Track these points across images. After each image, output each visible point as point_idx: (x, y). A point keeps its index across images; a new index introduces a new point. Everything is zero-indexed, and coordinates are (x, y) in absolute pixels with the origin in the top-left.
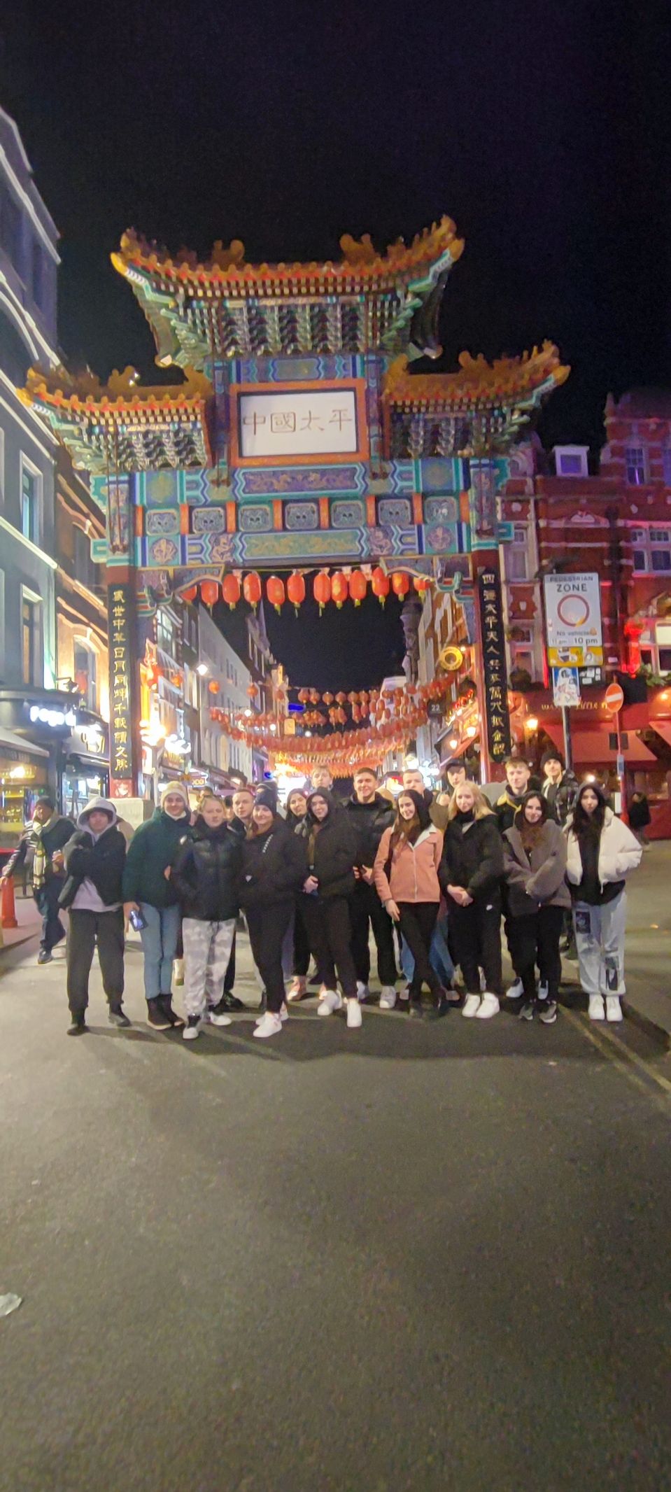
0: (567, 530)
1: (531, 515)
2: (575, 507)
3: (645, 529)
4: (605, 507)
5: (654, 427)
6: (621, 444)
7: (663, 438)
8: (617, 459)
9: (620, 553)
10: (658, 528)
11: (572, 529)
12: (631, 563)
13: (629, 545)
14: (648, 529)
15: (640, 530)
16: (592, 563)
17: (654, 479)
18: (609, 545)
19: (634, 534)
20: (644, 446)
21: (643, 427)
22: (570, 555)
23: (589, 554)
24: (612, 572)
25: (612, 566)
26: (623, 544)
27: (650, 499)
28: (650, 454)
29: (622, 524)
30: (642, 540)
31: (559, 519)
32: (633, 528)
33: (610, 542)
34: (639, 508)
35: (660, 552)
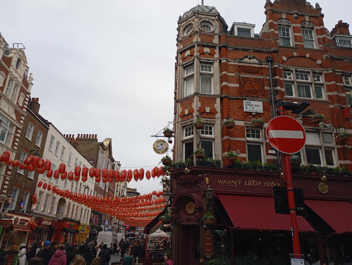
0: (240, 66)
1: (217, 56)
2: (246, 53)
3: (292, 71)
4: (266, 55)
5: (296, 15)
6: (275, 23)
7: (301, 22)
8: (272, 30)
9: (276, 83)
10: (301, 72)
11: (243, 66)
12: (283, 90)
13: (281, 79)
14: (294, 71)
15: (289, 72)
16: (257, 88)
17: (297, 43)
18: (268, 78)
19: (285, 74)
20: (290, 26)
21: (289, 16)
22: (241, 81)
23: (254, 81)
24: (271, 94)
25: (270, 90)
26: (277, 77)
27: (295, 54)
28: (294, 30)
29: (277, 66)
30: (290, 78)
31: (235, 59)
32: (284, 70)
33: (269, 76)
34: (288, 58)
35: (303, 86)
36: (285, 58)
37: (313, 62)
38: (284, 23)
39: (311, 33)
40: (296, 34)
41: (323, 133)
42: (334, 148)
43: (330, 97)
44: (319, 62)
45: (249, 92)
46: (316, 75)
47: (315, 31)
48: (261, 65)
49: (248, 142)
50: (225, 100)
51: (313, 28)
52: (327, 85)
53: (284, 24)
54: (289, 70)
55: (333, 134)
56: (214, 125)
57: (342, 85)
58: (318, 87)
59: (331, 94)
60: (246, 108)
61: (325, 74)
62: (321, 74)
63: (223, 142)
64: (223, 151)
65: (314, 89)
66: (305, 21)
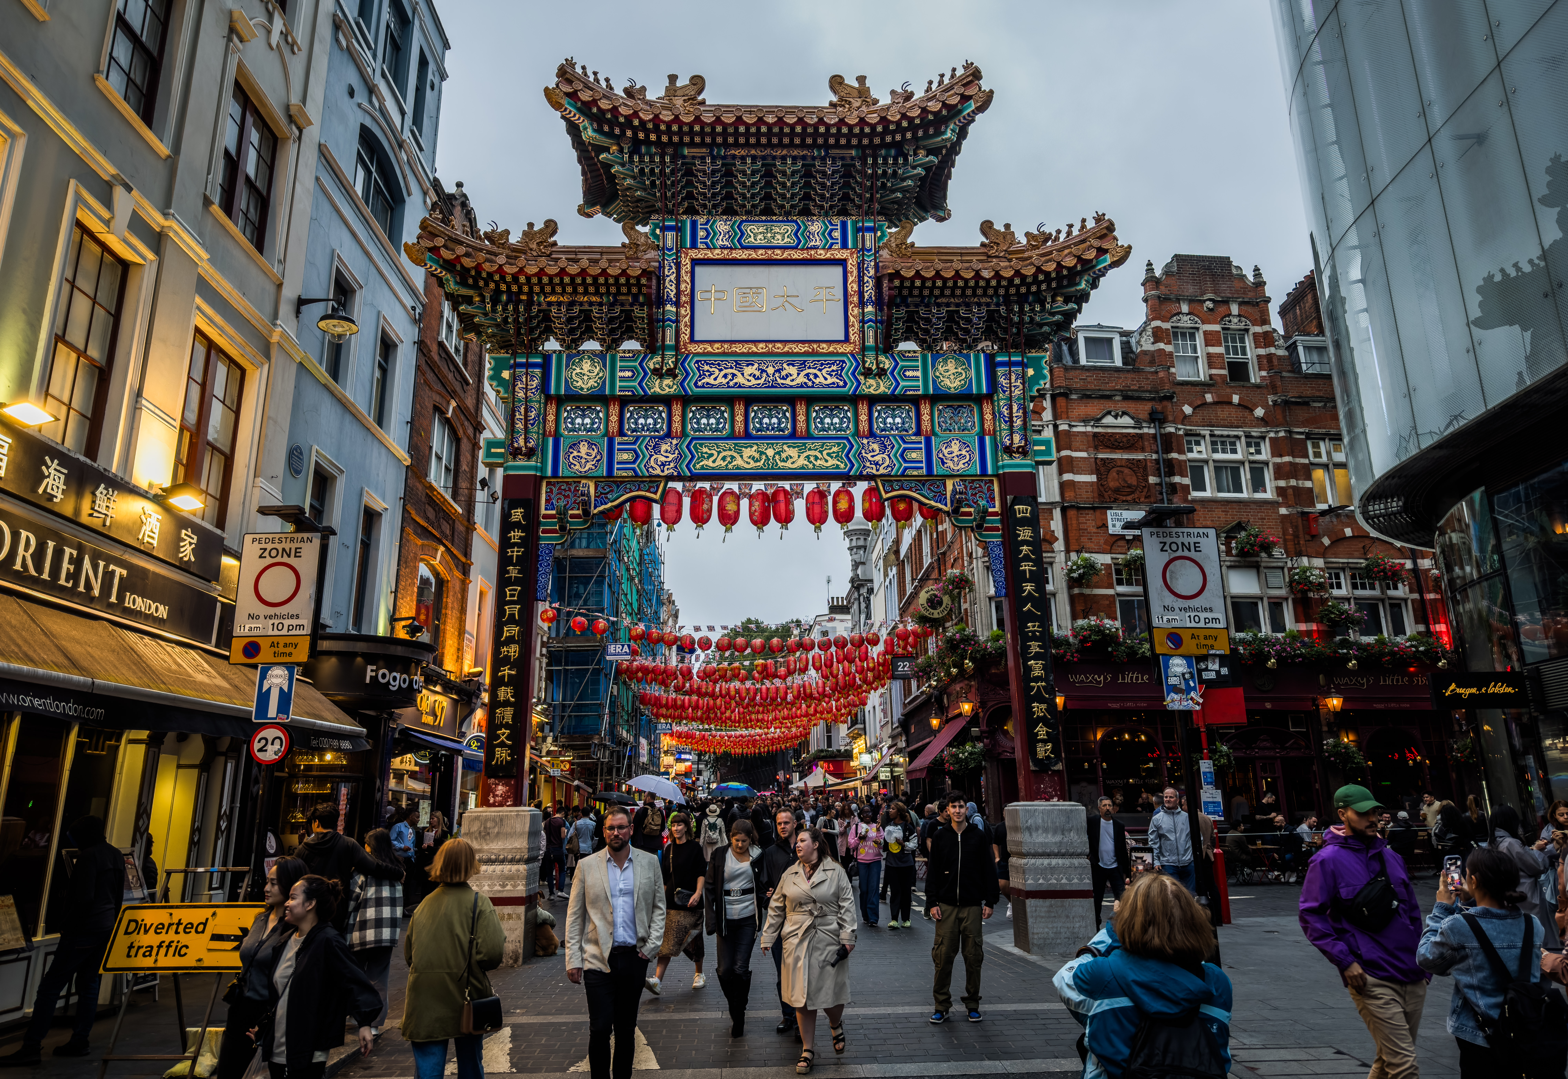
0: (1096, 435)
1: (1047, 415)
2: (1108, 405)
3: (1204, 437)
4: (1148, 407)
5: (1210, 305)
6: (1166, 326)
7: (1222, 319)
8: (1161, 345)
9: (1171, 468)
10: (1222, 436)
11: (1104, 435)
12: (1187, 481)
13: (1182, 457)
14: (1208, 437)
15: (1197, 438)
16: (1133, 481)
17: (1214, 371)
18: (1154, 456)
19: (1189, 442)
20: (1197, 329)
21: (1195, 305)
22: (1101, 468)
23: (1127, 467)
24: (1161, 493)
25: (1160, 484)
26: (1174, 455)
27: (1209, 398)
28: (1206, 340)
29: (1172, 430)
30: (1200, 452)
31: (1085, 421)
32: (1187, 435)
33: (1157, 452)
34: (1194, 409)
35: (1226, 467)
36: (1188, 410)
37: (1247, 413)
38: (1186, 322)
39: (1242, 341)
40: (1213, 350)
41: (1266, 568)
42: (1286, 599)
43: (1280, 491)
44: (1259, 412)
45: (1117, 491)
46: (1253, 440)
47: (1251, 337)
48: (1140, 428)
49: (1119, 595)
50: (1072, 513)
51: (1247, 330)
52: (1274, 464)
53: (1185, 325)
54: (1199, 435)
55: (1286, 570)
56: (1051, 564)
57: (1306, 461)
58: (1257, 471)
59: (1282, 483)
60: (1114, 526)
61: (1270, 438)
62: (1263, 438)
63: (1073, 599)
64: (1074, 617)
65: (1249, 476)
66: (1230, 315)
